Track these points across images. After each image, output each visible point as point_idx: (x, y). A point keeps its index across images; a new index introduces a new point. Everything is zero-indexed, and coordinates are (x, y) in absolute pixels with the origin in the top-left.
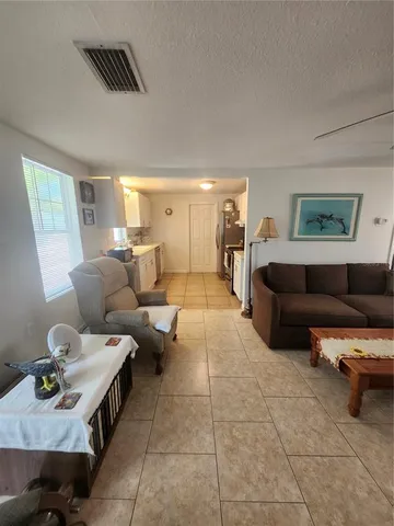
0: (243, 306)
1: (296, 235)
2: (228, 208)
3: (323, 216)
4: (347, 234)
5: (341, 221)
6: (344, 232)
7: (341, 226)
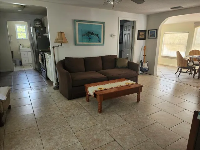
0: (54, 84)
1: (78, 42)
2: (38, 24)
3: (89, 33)
4: (100, 42)
5: (97, 35)
6: (99, 41)
7: (97, 38)
